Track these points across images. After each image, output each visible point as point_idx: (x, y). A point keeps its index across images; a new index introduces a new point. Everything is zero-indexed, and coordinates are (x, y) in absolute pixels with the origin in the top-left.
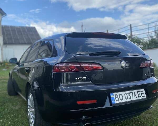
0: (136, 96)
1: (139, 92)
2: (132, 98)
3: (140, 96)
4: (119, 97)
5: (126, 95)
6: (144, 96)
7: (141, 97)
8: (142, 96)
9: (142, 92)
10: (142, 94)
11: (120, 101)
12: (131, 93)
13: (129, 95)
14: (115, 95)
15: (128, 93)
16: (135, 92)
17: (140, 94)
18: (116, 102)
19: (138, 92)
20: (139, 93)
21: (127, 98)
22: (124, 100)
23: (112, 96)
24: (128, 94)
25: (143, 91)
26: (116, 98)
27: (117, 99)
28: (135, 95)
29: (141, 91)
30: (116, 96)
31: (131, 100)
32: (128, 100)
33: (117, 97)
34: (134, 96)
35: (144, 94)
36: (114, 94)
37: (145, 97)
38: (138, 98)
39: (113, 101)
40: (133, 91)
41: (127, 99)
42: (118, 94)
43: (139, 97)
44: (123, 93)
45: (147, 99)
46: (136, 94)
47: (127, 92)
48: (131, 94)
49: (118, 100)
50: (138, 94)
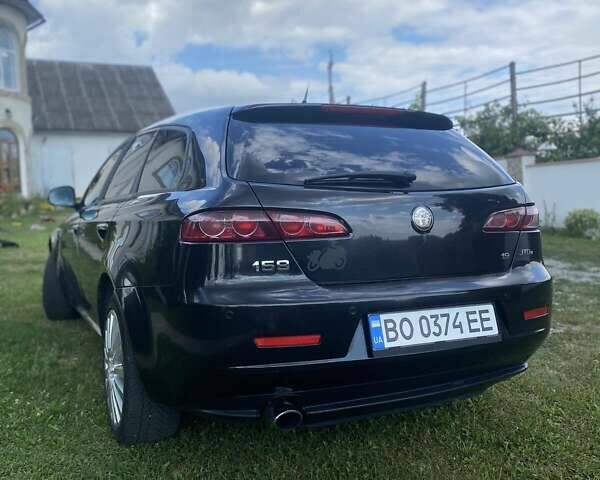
0: (460, 326)
1: (474, 312)
2: (446, 334)
3: (474, 326)
4: (398, 328)
5: (424, 321)
6: (491, 329)
7: (478, 330)
8: (484, 329)
9: (484, 316)
10: (482, 320)
11: (401, 342)
12: (442, 316)
13: (436, 324)
14: (386, 322)
15: (432, 317)
16: (457, 314)
17: (476, 321)
18: (388, 345)
19: (468, 313)
20: (471, 317)
21: (426, 332)
22: (418, 340)
23: (374, 324)
24: (432, 321)
25: (487, 311)
26: (388, 330)
27: (392, 335)
28: (457, 323)
29: (481, 312)
30: (390, 325)
31: (439, 339)
32: (432, 339)
33: (393, 329)
34: (455, 327)
35: (493, 323)
36: (384, 317)
37: (495, 331)
38: (467, 335)
39: (376, 341)
40: (452, 311)
41: (426, 336)
42: (397, 317)
43: (471, 331)
44: (414, 316)
45: (500, 340)
46: (462, 318)
47: (427, 313)
48: (442, 321)
49: (394, 340)
50: (469, 321)
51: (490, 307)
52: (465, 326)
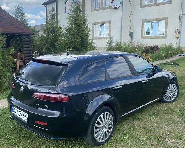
0: (22, 115)
2: (20, 116)
10: (26, 117)
11: (14, 113)
18: (13, 112)
20: (24, 115)
22: (16, 114)
23: (13, 107)
29: (26, 115)
31: (18, 116)
32: (17, 115)
35: (27, 118)
37: (26, 120)
40: (22, 112)
42: (15, 108)
43: (23, 118)
44: (17, 109)
46: (23, 114)
47: (19, 110)
48: (20, 112)
51: (28, 115)
52: (23, 116)
